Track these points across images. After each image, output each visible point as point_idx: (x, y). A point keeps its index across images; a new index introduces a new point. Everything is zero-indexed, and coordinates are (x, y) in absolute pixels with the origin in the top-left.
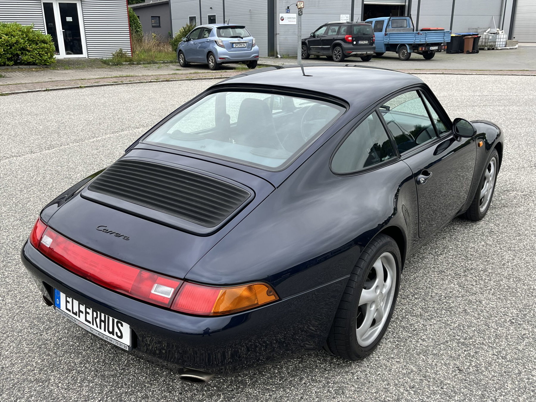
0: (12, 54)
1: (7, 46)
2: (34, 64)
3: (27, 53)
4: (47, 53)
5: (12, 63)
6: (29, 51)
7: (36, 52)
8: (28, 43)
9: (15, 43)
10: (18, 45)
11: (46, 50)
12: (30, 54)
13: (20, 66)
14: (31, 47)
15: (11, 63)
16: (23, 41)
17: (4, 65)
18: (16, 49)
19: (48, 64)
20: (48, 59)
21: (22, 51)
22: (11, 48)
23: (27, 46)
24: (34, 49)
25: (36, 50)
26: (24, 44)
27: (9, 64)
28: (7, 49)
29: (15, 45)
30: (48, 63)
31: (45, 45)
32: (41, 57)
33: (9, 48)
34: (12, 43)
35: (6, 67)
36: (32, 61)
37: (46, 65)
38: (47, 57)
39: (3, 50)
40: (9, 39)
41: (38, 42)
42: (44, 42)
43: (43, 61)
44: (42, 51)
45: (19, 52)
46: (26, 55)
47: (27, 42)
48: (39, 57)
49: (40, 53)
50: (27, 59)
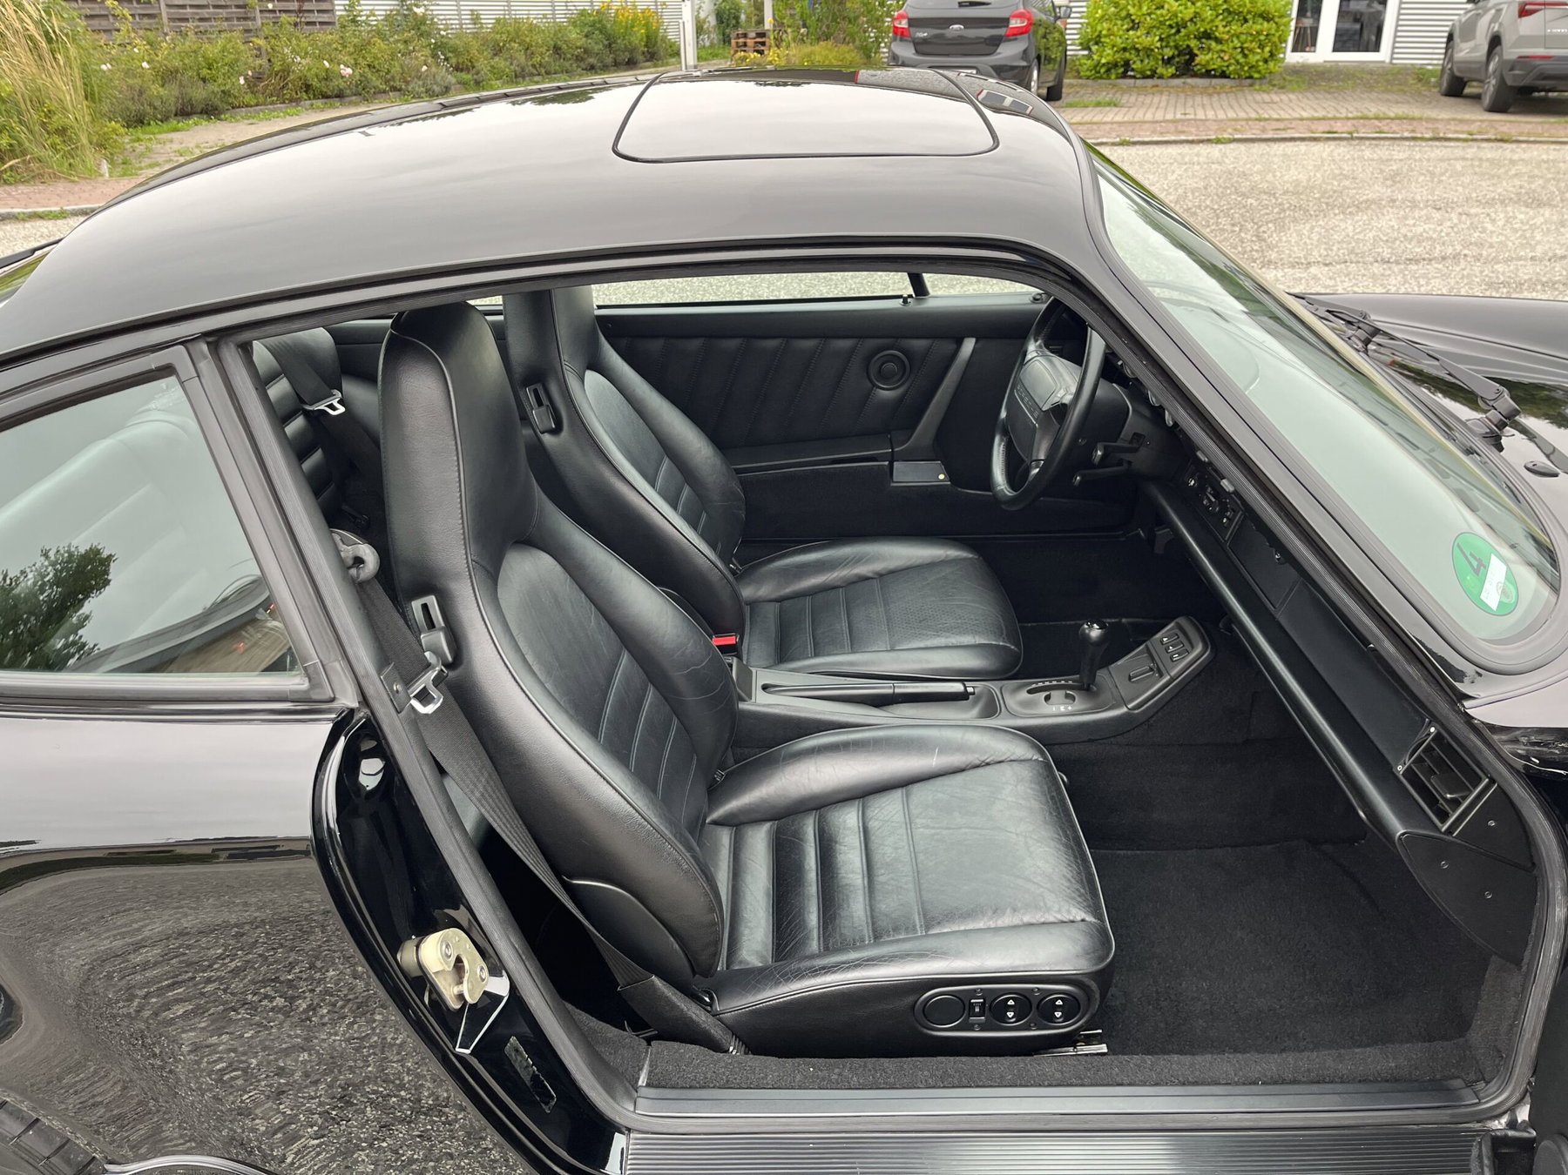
0: (1176, 47)
1: (1171, 26)
2: (1224, 75)
3: (1213, 44)
4: (1262, 47)
5: (1172, 70)
6: (1218, 41)
7: (1236, 41)
8: (1222, 20)
9: (1191, 20)
10: (1195, 24)
11: (1262, 38)
12: (1219, 47)
13: (1190, 81)
14: (1227, 29)
15: (1170, 70)
16: (1211, 15)
17: (1154, 75)
18: (1189, 35)
19: (1256, 75)
20: (1261, 63)
21: (1204, 40)
22: (1178, 31)
23: (1217, 27)
24: (1233, 36)
25: (1238, 37)
26: (1212, 21)
27: (1165, 72)
28: (1169, 36)
29: (1189, 24)
30: (1259, 72)
31: (1265, 24)
32: (1245, 56)
33: (1173, 31)
34: (1182, 19)
35: (1155, 81)
36: (1220, 67)
37: (1251, 77)
38: (1258, 57)
39: (1157, 38)
40: (1181, 8)
41: (1249, 17)
42: (1266, 17)
43: (1246, 68)
44: (1252, 42)
45: (1193, 43)
46: (1209, 49)
47: (1221, 17)
48: (1239, 57)
49: (1246, 45)
50: (1208, 62)
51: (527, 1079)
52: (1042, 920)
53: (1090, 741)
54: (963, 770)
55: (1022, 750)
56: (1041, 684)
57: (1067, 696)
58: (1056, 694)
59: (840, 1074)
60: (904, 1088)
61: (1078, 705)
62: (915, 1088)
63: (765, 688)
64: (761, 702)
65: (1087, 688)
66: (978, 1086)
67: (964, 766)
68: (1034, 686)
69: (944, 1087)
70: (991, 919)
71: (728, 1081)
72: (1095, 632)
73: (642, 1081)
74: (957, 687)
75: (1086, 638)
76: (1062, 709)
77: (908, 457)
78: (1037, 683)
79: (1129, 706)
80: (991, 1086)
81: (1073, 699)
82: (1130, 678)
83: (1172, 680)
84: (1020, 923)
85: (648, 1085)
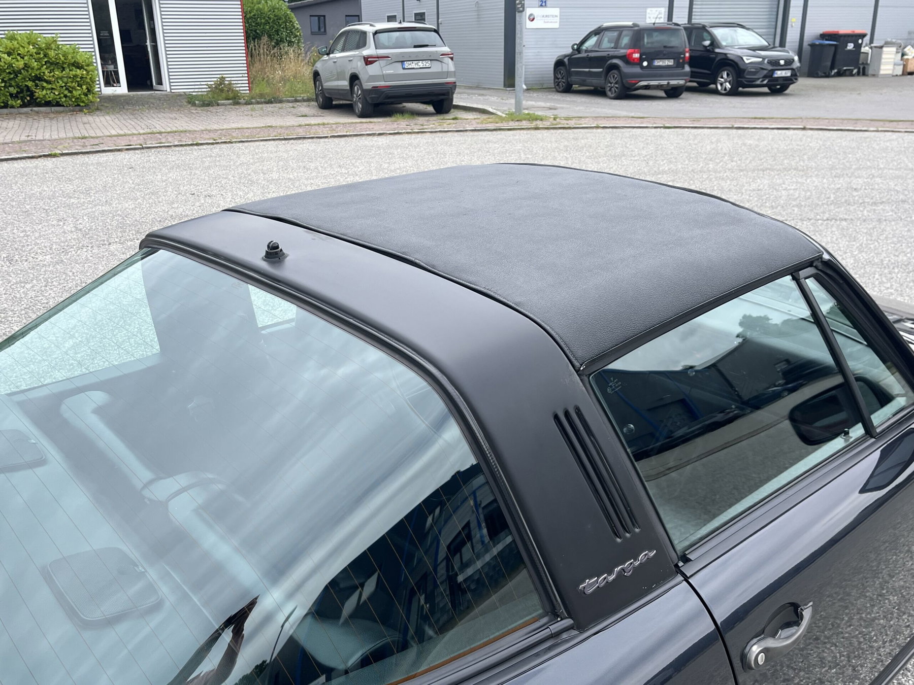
1: (10, 73)
2: (58, 104)
3: (45, 84)
4: (80, 85)
6: (48, 82)
7: (61, 82)
8: (46, 68)
9: (23, 69)
10: (28, 71)
11: (79, 79)
12: (50, 86)
13: (36, 109)
14: (52, 74)
15: (17, 102)
16: (37, 65)
17: (6, 106)
18: (25, 79)
19: (82, 104)
21: (37, 82)
22: (16, 76)
23: (44, 73)
26: (39, 69)
27: (14, 104)
28: (10, 79)
33: (12, 76)
34: (17, 68)
35: (8, 110)
36: (55, 99)
40: (13, 61)
42: (77, 66)
43: (73, 100)
48: (66, 92)
49: (68, 85)
50: (44, 96)
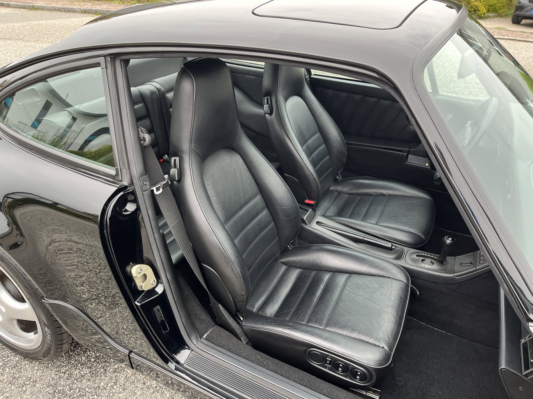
51: (159, 321)
52: (367, 341)
53: (435, 282)
54: (374, 276)
55: (401, 276)
56: (423, 254)
57: (432, 262)
58: (428, 260)
59: (267, 363)
60: (285, 377)
61: (435, 266)
62: (289, 379)
63: (318, 223)
64: (314, 227)
65: (441, 262)
66: (311, 389)
67: (375, 274)
68: (420, 254)
69: (299, 384)
70: (349, 332)
71: (230, 348)
72: (449, 241)
73: (204, 337)
74: (389, 245)
75: (445, 242)
76: (427, 266)
77: (415, 154)
78: (422, 253)
79: (455, 275)
80: (316, 391)
81: (433, 263)
82: (461, 264)
83: (476, 270)
84: (359, 338)
85: (205, 339)
